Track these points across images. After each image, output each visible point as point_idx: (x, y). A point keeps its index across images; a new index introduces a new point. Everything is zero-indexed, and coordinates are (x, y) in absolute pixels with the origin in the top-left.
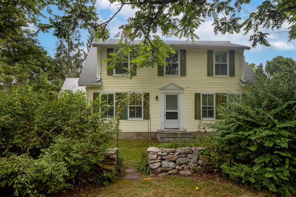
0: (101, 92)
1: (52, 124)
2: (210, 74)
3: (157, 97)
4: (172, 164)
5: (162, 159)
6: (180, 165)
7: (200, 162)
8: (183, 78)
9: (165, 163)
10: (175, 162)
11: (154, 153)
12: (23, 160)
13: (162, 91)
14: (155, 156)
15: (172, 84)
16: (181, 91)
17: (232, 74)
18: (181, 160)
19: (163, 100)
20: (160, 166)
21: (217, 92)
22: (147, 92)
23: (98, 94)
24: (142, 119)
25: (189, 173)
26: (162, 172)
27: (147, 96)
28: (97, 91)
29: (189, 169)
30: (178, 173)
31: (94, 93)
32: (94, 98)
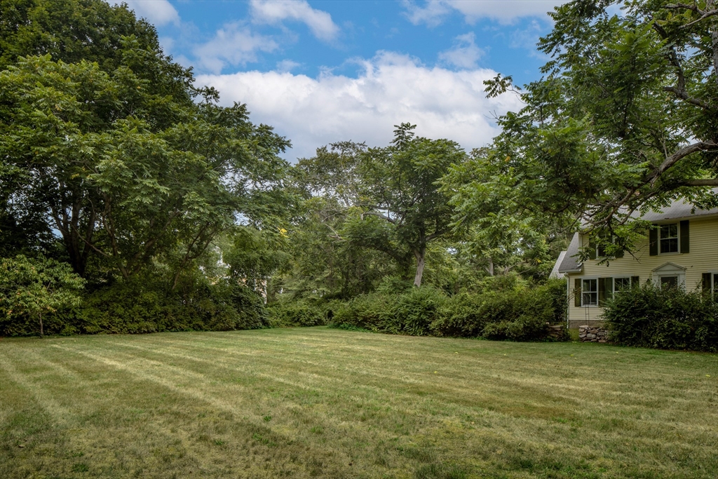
0: (582, 278)
1: (520, 309)
3: (648, 281)
4: (593, 336)
5: (588, 333)
6: (599, 336)
8: (686, 255)
9: (589, 335)
10: (596, 334)
11: (583, 328)
13: (656, 274)
14: (583, 330)
15: (669, 264)
16: (681, 273)
18: (599, 334)
20: (586, 336)
22: (636, 275)
23: (580, 280)
25: (604, 341)
26: (587, 340)
27: (635, 279)
28: (579, 277)
29: (605, 339)
30: (597, 341)
31: (576, 280)
32: (576, 284)
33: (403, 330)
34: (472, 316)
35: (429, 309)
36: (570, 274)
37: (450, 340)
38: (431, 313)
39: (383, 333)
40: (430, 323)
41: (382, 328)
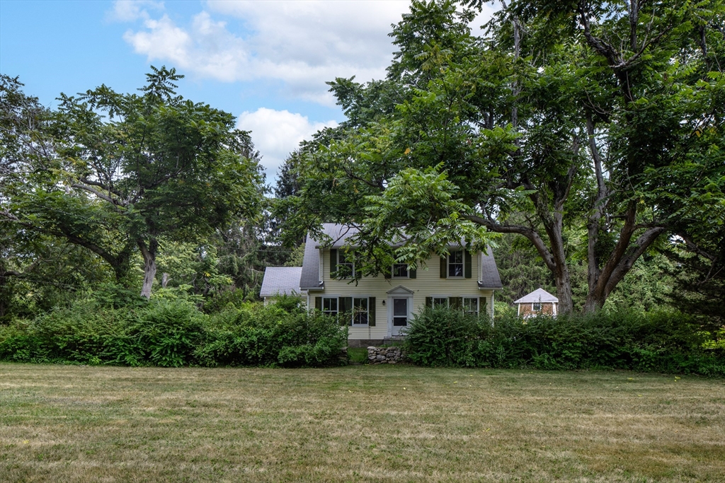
0: (323, 296)
2: (443, 276)
3: (384, 302)
4: (383, 357)
5: (377, 354)
6: (389, 357)
7: (402, 356)
8: (413, 280)
9: (379, 356)
10: (385, 356)
11: (372, 350)
12: (308, 346)
13: (390, 295)
14: (372, 352)
15: (401, 287)
16: (410, 295)
17: (469, 275)
18: (389, 354)
19: (390, 304)
20: (376, 358)
21: (451, 296)
22: (373, 296)
23: (321, 298)
24: (367, 325)
25: (394, 362)
26: (377, 361)
27: (373, 300)
28: (319, 295)
29: (394, 360)
30: (387, 363)
31: (316, 298)
32: (316, 302)
33: (146, 359)
34: (262, 339)
35: (192, 331)
36: (311, 292)
37: (227, 371)
38: (194, 336)
39: (113, 365)
40: (194, 348)
41: (110, 358)
